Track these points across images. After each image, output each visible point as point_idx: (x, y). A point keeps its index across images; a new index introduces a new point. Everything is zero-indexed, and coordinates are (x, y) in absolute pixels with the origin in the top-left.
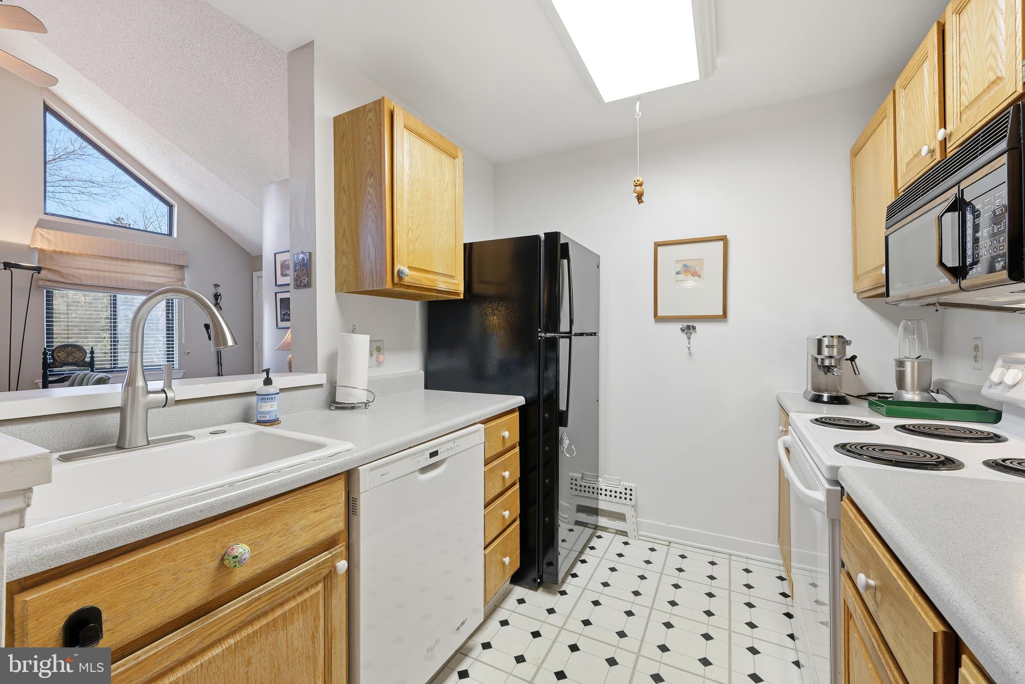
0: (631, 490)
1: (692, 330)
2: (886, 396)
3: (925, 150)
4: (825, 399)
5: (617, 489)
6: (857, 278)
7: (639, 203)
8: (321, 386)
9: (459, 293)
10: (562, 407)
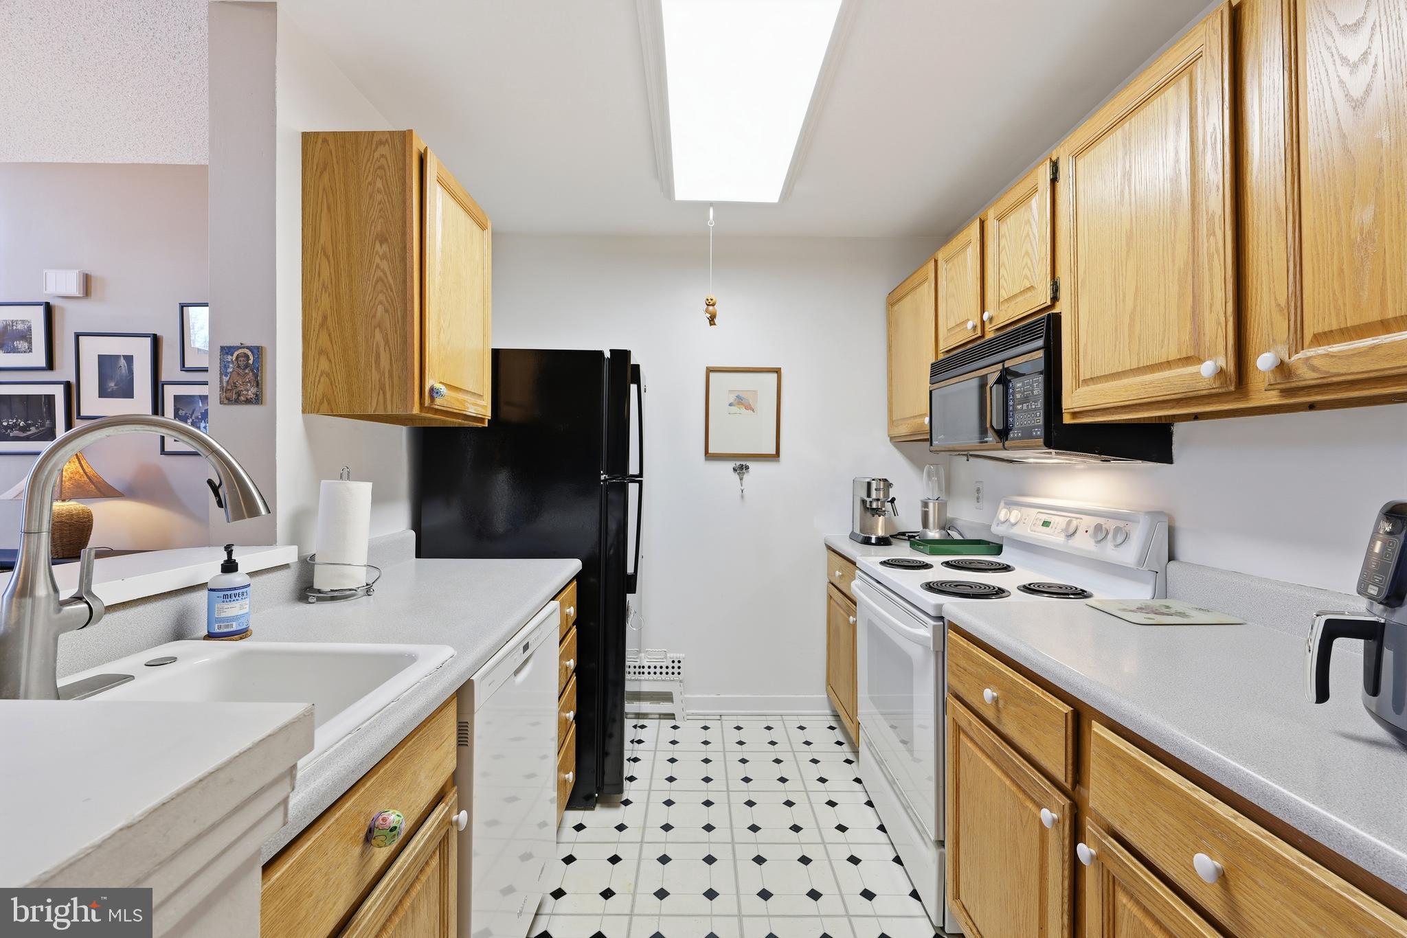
0: (679, 662)
1: (744, 471)
2: (914, 534)
3: (970, 325)
4: (873, 541)
5: (662, 664)
6: (892, 422)
7: (711, 325)
8: (286, 566)
9: (484, 419)
10: (630, 570)
